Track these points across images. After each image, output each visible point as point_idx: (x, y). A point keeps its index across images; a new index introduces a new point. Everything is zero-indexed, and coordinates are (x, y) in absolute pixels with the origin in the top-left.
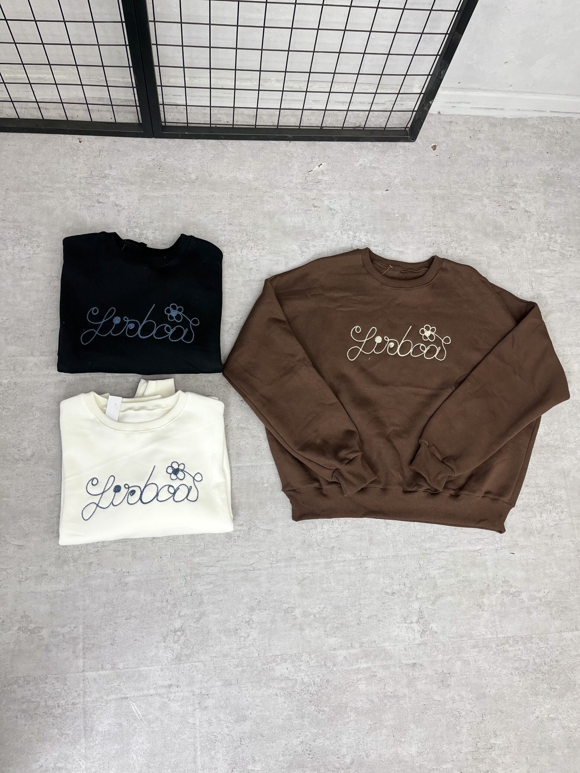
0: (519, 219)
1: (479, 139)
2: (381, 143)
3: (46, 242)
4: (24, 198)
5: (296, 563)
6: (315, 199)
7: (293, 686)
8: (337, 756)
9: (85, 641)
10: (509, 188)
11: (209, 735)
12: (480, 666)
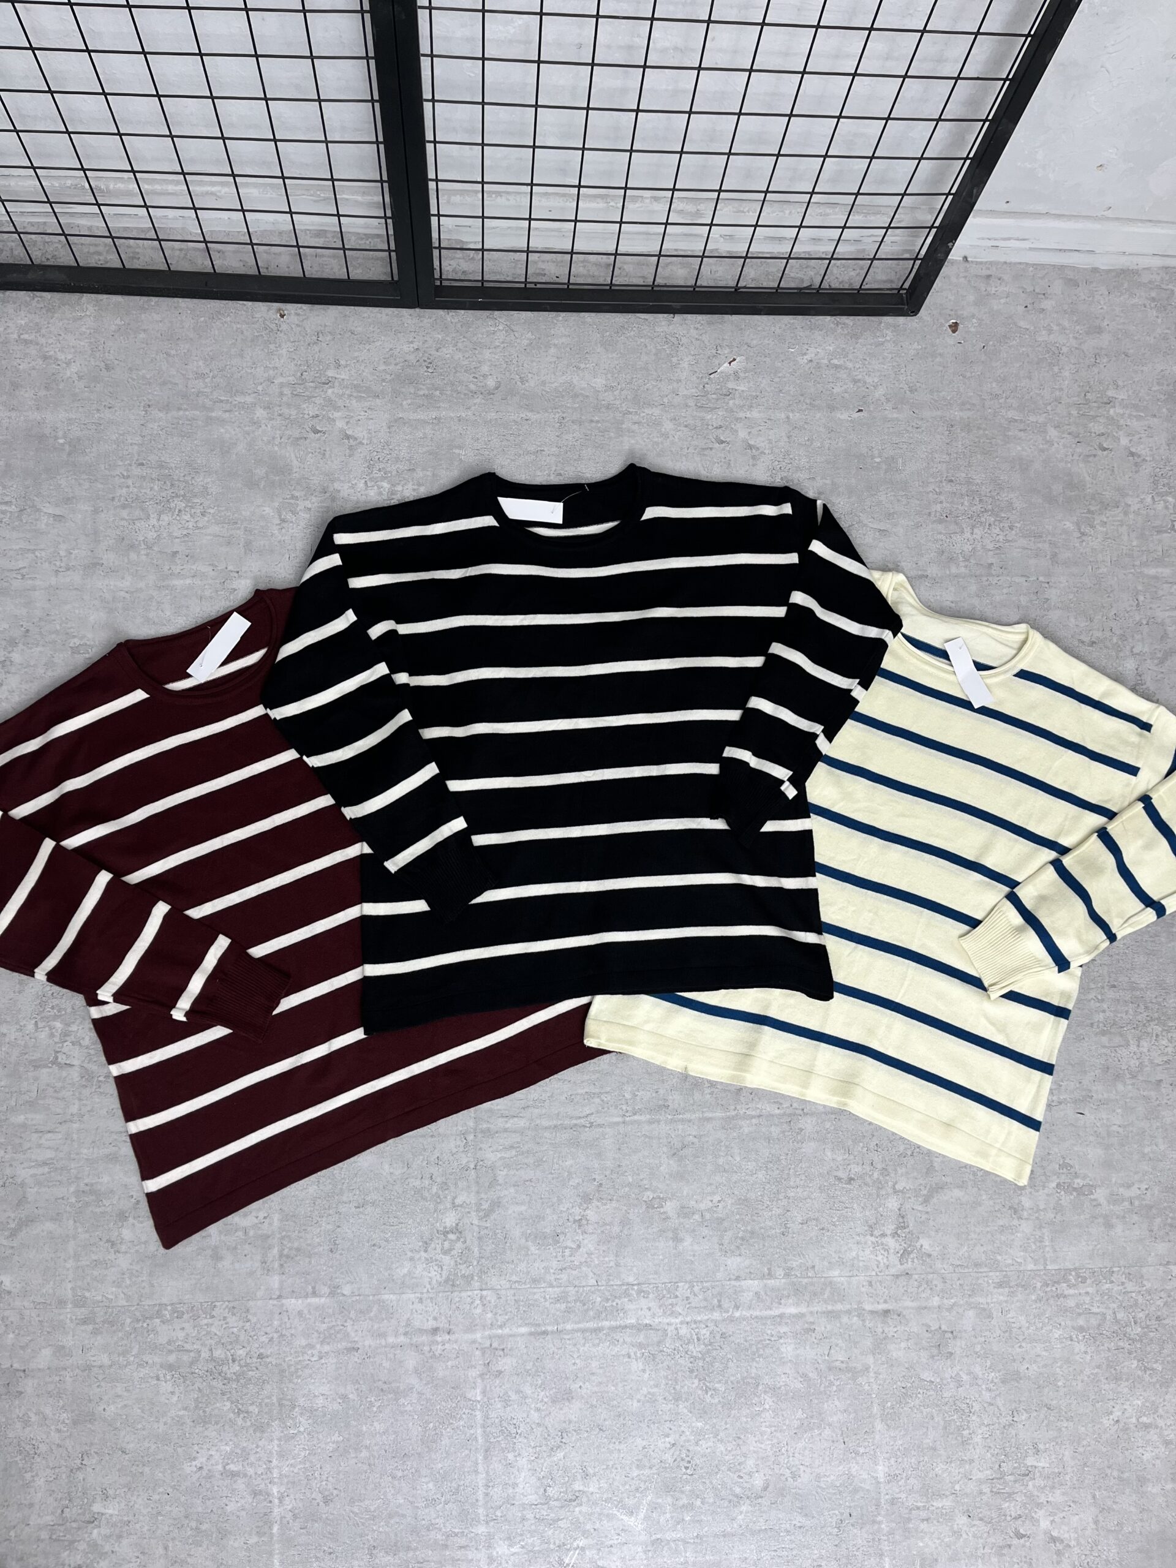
0: (1116, 469)
1: (1043, 310)
2: (852, 318)
3: (218, 506)
4: (178, 423)
5: (670, 1117)
6: (721, 427)
7: (659, 1342)
8: (737, 1474)
9: (285, 1243)
10: (1099, 408)
11: (505, 1424)
12: (1011, 1320)
